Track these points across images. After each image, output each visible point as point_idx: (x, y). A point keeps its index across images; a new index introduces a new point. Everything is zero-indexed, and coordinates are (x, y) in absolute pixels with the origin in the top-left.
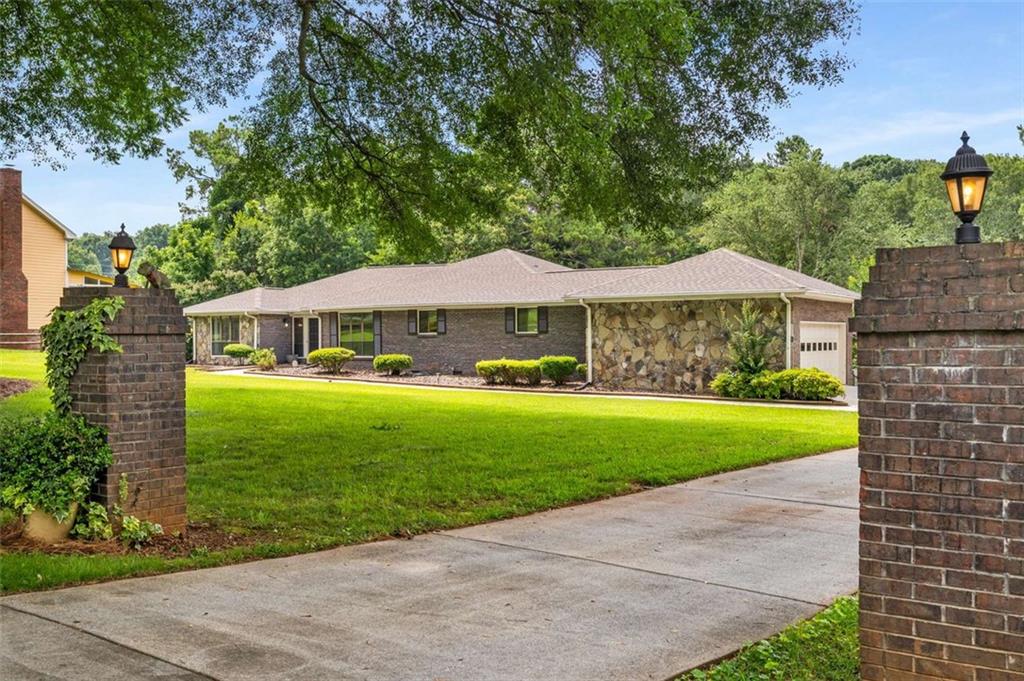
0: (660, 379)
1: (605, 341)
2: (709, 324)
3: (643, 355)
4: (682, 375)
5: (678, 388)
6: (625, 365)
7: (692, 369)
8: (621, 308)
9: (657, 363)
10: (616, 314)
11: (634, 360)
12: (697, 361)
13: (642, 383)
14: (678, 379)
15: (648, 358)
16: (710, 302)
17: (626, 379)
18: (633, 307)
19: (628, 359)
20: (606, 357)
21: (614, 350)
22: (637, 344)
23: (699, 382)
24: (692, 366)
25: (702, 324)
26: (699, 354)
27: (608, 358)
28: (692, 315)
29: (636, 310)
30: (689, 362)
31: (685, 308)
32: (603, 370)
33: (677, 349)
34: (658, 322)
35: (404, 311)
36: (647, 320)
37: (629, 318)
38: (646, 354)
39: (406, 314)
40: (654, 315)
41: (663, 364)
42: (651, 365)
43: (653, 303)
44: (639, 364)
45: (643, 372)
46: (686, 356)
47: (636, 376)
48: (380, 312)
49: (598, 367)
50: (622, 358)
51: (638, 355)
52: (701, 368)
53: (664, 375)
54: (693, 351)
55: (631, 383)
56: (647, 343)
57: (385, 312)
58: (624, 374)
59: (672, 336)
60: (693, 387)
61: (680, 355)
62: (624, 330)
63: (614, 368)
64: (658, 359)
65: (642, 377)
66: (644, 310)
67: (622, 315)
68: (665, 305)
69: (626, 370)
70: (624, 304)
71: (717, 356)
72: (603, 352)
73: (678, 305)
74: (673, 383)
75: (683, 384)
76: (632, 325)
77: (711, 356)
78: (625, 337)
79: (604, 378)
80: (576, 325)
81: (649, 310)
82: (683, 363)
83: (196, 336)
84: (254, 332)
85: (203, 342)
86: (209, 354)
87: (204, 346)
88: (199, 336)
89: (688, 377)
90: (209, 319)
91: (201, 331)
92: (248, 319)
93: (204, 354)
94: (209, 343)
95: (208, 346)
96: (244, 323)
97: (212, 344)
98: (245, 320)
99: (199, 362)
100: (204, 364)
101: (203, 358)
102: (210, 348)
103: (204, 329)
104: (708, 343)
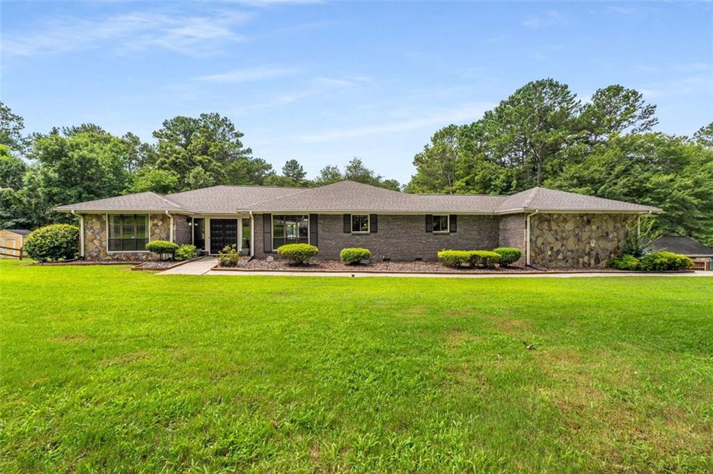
0: (570, 261)
1: (537, 237)
2: (598, 228)
3: (560, 246)
4: (583, 257)
5: (581, 265)
6: (549, 253)
7: (589, 254)
8: (548, 217)
9: (568, 251)
10: (544, 221)
11: (555, 249)
12: (592, 249)
13: (560, 264)
14: (581, 260)
15: (564, 248)
16: (599, 215)
17: (550, 261)
18: (555, 217)
19: (552, 249)
20: (538, 248)
21: (543, 244)
22: (557, 240)
23: (592, 262)
24: (589, 252)
25: (594, 227)
26: (593, 245)
27: (539, 249)
28: (589, 222)
29: (557, 218)
30: (587, 250)
31: (585, 218)
32: (536, 257)
33: (580, 243)
34: (570, 226)
35: (339, 215)
36: (563, 224)
37: (552, 223)
38: (562, 246)
39: (342, 217)
40: (567, 222)
41: (572, 252)
42: (565, 252)
43: (567, 214)
44: (558, 252)
45: (560, 257)
46: (585, 247)
47: (556, 259)
48: (317, 215)
49: (533, 255)
50: (548, 248)
51: (557, 246)
52: (594, 253)
53: (573, 258)
54: (589, 243)
55: (554, 264)
56: (563, 239)
57: (321, 215)
58: (548, 257)
59: (578, 234)
60: (589, 265)
61: (582, 246)
62: (549, 231)
63: (543, 254)
64: (570, 248)
65: (560, 260)
66: (561, 218)
67: (549, 221)
68: (574, 216)
69: (550, 256)
70: (550, 214)
71: (602, 246)
72: (536, 244)
73: (581, 216)
74: (578, 263)
75: (584, 263)
76: (554, 227)
77: (599, 246)
78: (550, 235)
79: (536, 261)
80: (476, 227)
81: (564, 219)
82: (584, 251)
83: (85, 233)
84: (169, 229)
85: (96, 238)
86: (105, 250)
87: (96, 242)
88: (89, 233)
89: (586, 259)
90: (104, 217)
91: (92, 228)
92: (161, 218)
93: (97, 250)
94: (103, 239)
95: (104, 243)
96: (156, 221)
97: (109, 240)
98: (156, 218)
99: (89, 258)
100: (96, 260)
101: (95, 254)
102: (106, 244)
103: (97, 226)
104: (598, 239)
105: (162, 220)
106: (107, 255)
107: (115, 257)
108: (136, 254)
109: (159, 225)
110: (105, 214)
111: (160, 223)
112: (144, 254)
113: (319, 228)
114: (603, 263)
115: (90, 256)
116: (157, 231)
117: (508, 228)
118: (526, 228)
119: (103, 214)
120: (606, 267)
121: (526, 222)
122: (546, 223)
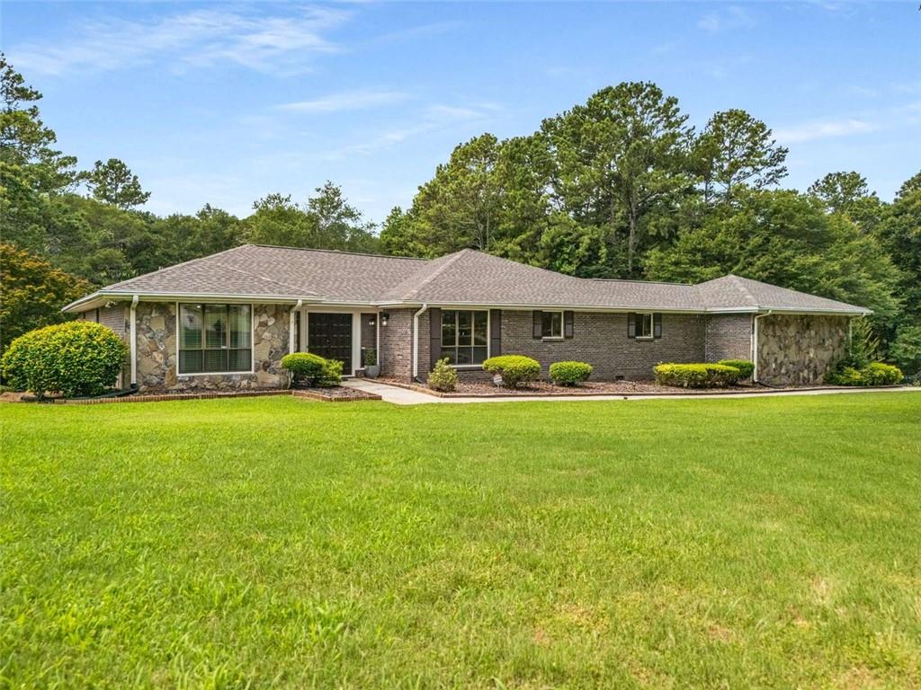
0: (792, 376)
1: (763, 345)
2: (816, 333)
3: (783, 356)
4: (802, 371)
5: (801, 381)
6: (774, 366)
7: (808, 367)
8: (773, 320)
9: (790, 363)
10: (770, 324)
11: (779, 362)
12: (810, 361)
13: (783, 379)
14: (801, 375)
15: (786, 359)
17: (775, 376)
18: (779, 319)
19: (776, 360)
20: (764, 360)
21: (768, 354)
22: (780, 349)
23: (811, 376)
24: (808, 365)
25: (813, 333)
26: (811, 355)
28: (808, 327)
29: (780, 321)
30: (807, 362)
31: (805, 321)
32: (762, 371)
33: (801, 352)
34: (792, 331)
35: (528, 312)
36: (786, 329)
37: (777, 327)
38: (785, 356)
39: (531, 314)
40: (790, 325)
41: (794, 364)
42: (787, 365)
43: (789, 316)
44: (781, 365)
45: (783, 371)
46: (805, 357)
47: (780, 374)
48: (499, 311)
49: (760, 368)
50: (773, 359)
51: (781, 357)
52: (812, 365)
53: (795, 372)
54: (808, 353)
55: (777, 380)
56: (786, 347)
57: (505, 311)
58: (773, 373)
59: (799, 342)
60: (809, 380)
61: (802, 356)
62: (774, 337)
63: (768, 368)
64: (791, 359)
65: (783, 374)
66: (784, 321)
67: (773, 324)
68: (796, 317)
69: (775, 370)
70: (774, 315)
71: (819, 356)
72: (762, 355)
73: (802, 318)
74: (799, 378)
75: (804, 379)
76: (778, 332)
77: (817, 356)
78: (774, 342)
79: (762, 377)
82: (804, 363)
83: (137, 339)
84: (288, 333)
85: (157, 349)
86: (173, 372)
87: (158, 357)
88: (145, 339)
89: (805, 373)
90: (172, 307)
91: (150, 329)
92: (273, 312)
93: (158, 372)
94: (170, 351)
95: (171, 358)
96: (264, 318)
97: (180, 351)
98: (266, 312)
99: (142, 388)
100: (156, 390)
101: (155, 380)
102: (175, 359)
103: (159, 325)
104: (816, 348)
105: (275, 316)
106: (175, 380)
107: (193, 384)
108: (229, 378)
109: (270, 324)
110: (174, 303)
111: (271, 322)
112: (244, 377)
113: (502, 331)
114: (820, 378)
115: (145, 383)
116: (267, 335)
117: (722, 332)
118: (753, 333)
119: (170, 303)
120: (824, 384)
121: (753, 325)
122: (771, 327)
